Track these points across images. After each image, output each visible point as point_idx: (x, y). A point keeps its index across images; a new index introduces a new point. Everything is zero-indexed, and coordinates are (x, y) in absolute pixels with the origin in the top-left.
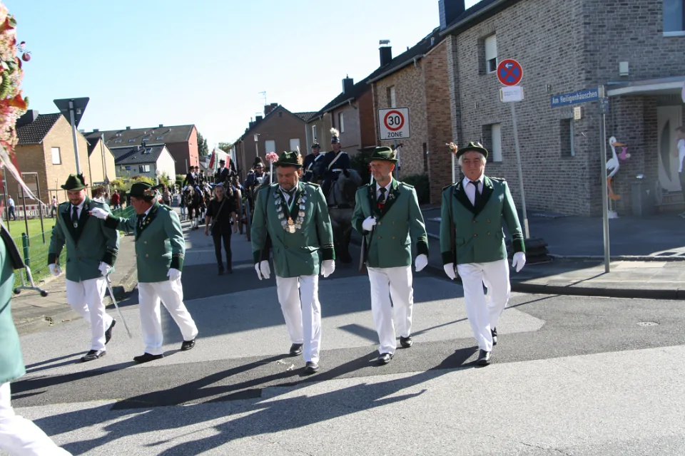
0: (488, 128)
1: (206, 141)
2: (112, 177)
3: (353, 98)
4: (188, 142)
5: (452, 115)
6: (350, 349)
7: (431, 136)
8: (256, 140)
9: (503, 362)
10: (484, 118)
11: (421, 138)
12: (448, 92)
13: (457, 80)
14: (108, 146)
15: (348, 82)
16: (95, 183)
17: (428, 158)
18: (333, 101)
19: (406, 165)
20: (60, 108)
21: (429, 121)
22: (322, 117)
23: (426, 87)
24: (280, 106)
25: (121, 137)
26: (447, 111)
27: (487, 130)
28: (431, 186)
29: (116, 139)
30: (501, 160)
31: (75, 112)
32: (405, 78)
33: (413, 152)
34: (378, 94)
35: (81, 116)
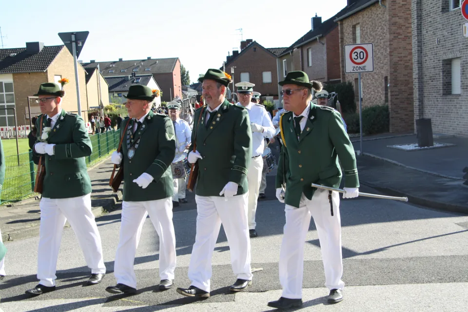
0: (448, 63)
1: (188, 72)
2: (106, 103)
3: (321, 35)
4: (172, 73)
5: (413, 50)
6: (315, 261)
7: (393, 70)
8: (233, 72)
9: (460, 281)
10: (445, 53)
11: (383, 72)
12: (410, 29)
13: (420, 17)
14: (103, 75)
15: (316, 21)
16: (91, 108)
17: (389, 90)
18: (302, 38)
19: (369, 96)
20: (63, 40)
21: (391, 55)
22: (292, 52)
23: (389, 25)
24: (255, 42)
25: (115, 67)
26: (408, 47)
27: (447, 64)
28: (390, 116)
29: (111, 69)
30: (460, 93)
31: (77, 44)
32: (370, 16)
33: (375, 85)
34: (344, 31)
35: (82, 47)
